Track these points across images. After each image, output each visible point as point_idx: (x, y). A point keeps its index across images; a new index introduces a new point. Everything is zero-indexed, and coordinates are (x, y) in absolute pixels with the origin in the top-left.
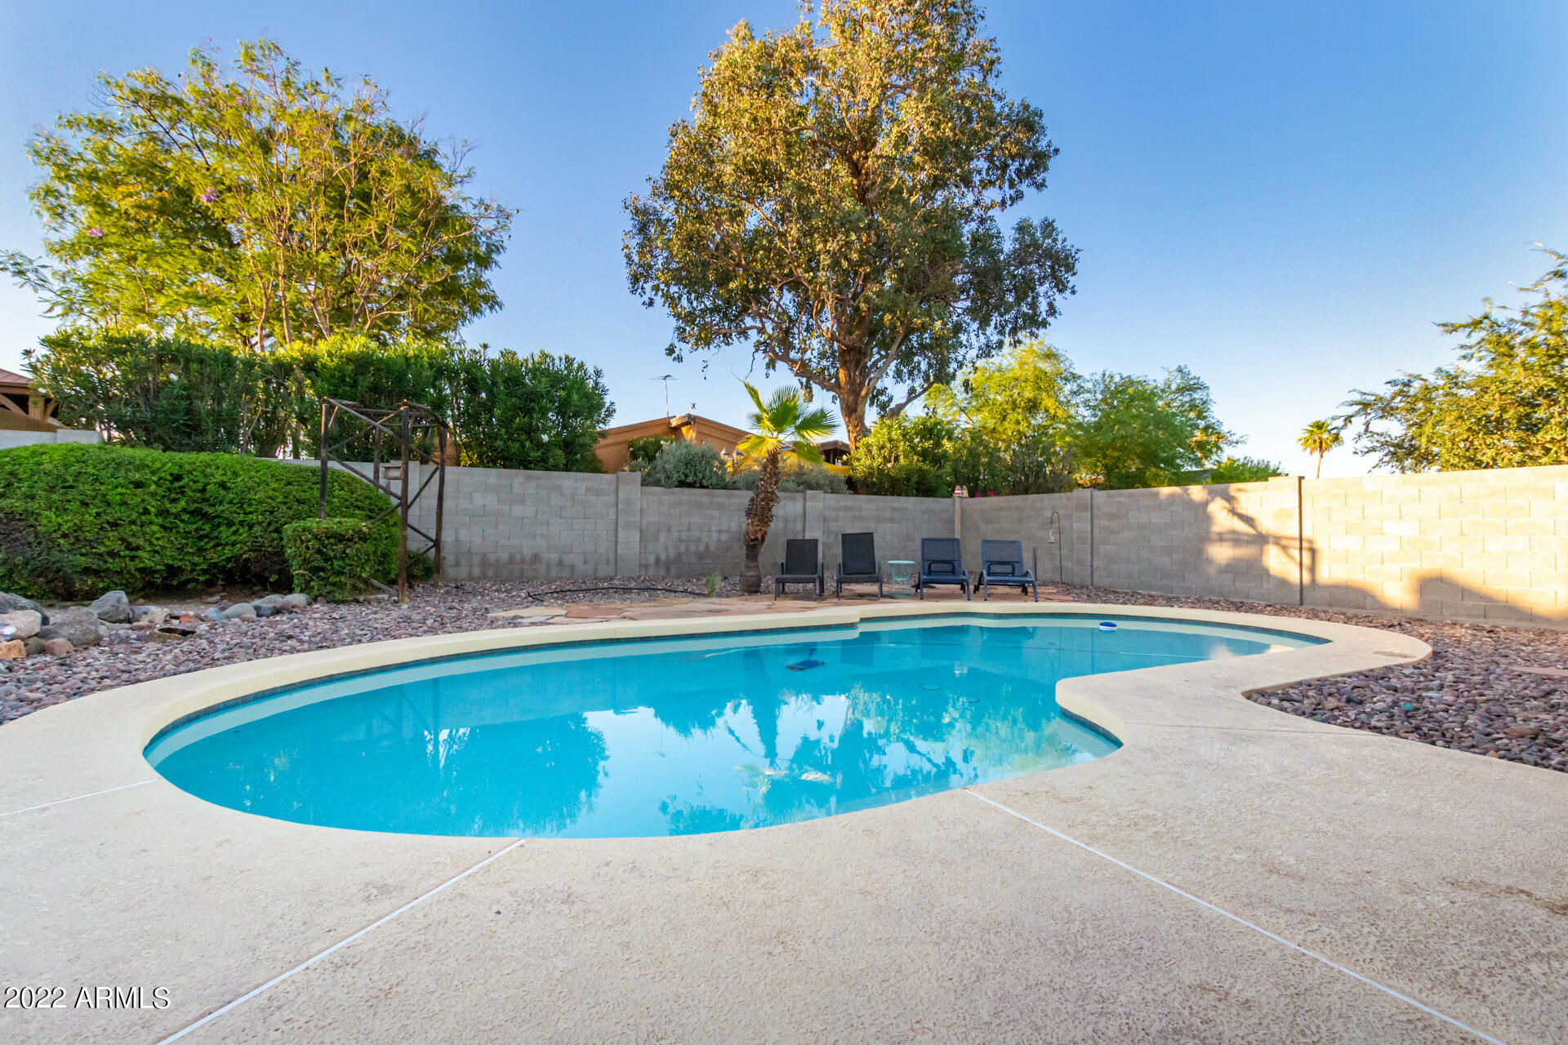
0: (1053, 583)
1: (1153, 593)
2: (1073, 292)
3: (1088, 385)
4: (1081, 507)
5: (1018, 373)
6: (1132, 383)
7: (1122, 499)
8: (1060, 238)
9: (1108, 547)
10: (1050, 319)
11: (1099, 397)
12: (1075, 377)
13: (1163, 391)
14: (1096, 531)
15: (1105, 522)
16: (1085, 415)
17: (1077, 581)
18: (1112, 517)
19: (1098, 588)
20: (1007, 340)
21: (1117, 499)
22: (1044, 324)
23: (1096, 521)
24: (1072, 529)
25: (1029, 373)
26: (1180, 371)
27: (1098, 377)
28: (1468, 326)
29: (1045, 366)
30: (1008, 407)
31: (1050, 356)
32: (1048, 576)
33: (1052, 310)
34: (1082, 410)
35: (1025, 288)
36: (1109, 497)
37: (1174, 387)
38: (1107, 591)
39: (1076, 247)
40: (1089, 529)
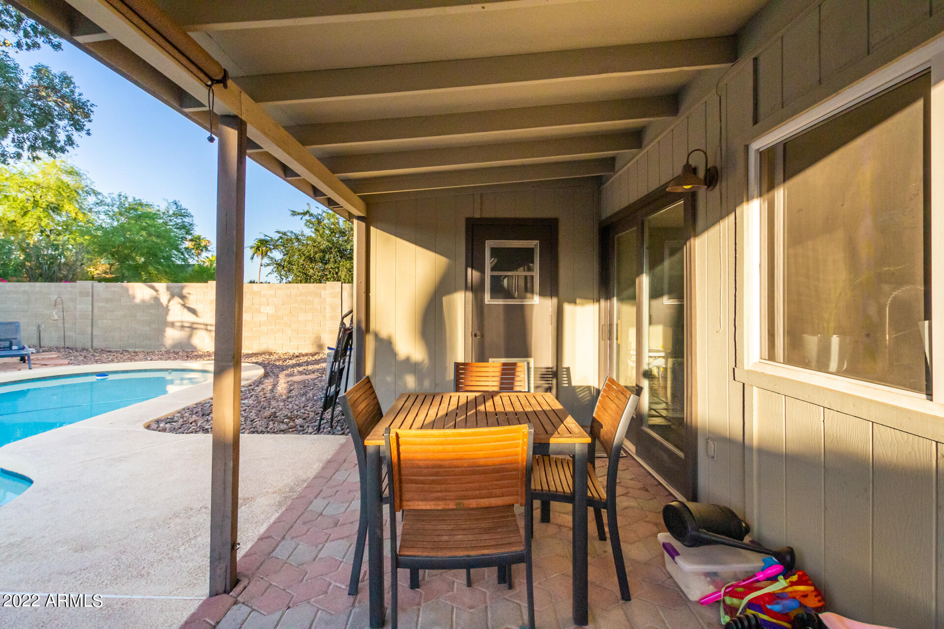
0: (58, 349)
1: (137, 350)
2: (89, 134)
3: (108, 201)
4: (83, 294)
5: (40, 180)
6: (141, 204)
7: (116, 289)
8: (77, 91)
9: (105, 321)
10: (68, 148)
11: (116, 210)
12: (96, 194)
13: (164, 213)
14: (96, 311)
15: (103, 304)
16: (104, 221)
17: (79, 345)
18: (108, 301)
19: (95, 350)
20: (26, 154)
21: (113, 289)
22: (62, 150)
23: (96, 304)
24: (75, 309)
25: (53, 182)
26: (176, 203)
27: (115, 196)
28: (301, 214)
29: (67, 179)
30: (29, 205)
31: (72, 173)
32: (54, 343)
33: (70, 141)
34: (102, 216)
35: (45, 118)
36: (106, 287)
37: (171, 212)
38: (102, 351)
39: (92, 102)
40: (90, 309)
